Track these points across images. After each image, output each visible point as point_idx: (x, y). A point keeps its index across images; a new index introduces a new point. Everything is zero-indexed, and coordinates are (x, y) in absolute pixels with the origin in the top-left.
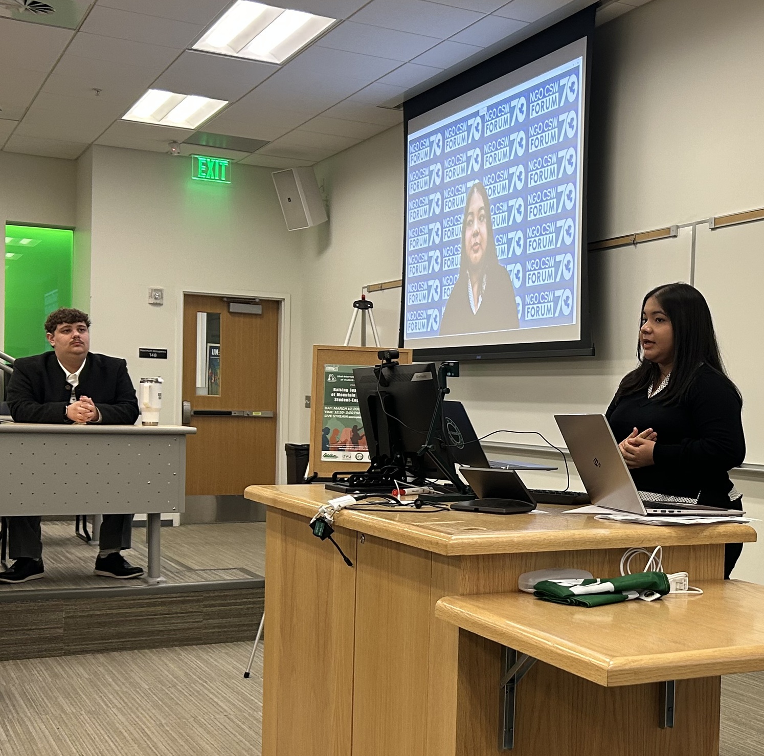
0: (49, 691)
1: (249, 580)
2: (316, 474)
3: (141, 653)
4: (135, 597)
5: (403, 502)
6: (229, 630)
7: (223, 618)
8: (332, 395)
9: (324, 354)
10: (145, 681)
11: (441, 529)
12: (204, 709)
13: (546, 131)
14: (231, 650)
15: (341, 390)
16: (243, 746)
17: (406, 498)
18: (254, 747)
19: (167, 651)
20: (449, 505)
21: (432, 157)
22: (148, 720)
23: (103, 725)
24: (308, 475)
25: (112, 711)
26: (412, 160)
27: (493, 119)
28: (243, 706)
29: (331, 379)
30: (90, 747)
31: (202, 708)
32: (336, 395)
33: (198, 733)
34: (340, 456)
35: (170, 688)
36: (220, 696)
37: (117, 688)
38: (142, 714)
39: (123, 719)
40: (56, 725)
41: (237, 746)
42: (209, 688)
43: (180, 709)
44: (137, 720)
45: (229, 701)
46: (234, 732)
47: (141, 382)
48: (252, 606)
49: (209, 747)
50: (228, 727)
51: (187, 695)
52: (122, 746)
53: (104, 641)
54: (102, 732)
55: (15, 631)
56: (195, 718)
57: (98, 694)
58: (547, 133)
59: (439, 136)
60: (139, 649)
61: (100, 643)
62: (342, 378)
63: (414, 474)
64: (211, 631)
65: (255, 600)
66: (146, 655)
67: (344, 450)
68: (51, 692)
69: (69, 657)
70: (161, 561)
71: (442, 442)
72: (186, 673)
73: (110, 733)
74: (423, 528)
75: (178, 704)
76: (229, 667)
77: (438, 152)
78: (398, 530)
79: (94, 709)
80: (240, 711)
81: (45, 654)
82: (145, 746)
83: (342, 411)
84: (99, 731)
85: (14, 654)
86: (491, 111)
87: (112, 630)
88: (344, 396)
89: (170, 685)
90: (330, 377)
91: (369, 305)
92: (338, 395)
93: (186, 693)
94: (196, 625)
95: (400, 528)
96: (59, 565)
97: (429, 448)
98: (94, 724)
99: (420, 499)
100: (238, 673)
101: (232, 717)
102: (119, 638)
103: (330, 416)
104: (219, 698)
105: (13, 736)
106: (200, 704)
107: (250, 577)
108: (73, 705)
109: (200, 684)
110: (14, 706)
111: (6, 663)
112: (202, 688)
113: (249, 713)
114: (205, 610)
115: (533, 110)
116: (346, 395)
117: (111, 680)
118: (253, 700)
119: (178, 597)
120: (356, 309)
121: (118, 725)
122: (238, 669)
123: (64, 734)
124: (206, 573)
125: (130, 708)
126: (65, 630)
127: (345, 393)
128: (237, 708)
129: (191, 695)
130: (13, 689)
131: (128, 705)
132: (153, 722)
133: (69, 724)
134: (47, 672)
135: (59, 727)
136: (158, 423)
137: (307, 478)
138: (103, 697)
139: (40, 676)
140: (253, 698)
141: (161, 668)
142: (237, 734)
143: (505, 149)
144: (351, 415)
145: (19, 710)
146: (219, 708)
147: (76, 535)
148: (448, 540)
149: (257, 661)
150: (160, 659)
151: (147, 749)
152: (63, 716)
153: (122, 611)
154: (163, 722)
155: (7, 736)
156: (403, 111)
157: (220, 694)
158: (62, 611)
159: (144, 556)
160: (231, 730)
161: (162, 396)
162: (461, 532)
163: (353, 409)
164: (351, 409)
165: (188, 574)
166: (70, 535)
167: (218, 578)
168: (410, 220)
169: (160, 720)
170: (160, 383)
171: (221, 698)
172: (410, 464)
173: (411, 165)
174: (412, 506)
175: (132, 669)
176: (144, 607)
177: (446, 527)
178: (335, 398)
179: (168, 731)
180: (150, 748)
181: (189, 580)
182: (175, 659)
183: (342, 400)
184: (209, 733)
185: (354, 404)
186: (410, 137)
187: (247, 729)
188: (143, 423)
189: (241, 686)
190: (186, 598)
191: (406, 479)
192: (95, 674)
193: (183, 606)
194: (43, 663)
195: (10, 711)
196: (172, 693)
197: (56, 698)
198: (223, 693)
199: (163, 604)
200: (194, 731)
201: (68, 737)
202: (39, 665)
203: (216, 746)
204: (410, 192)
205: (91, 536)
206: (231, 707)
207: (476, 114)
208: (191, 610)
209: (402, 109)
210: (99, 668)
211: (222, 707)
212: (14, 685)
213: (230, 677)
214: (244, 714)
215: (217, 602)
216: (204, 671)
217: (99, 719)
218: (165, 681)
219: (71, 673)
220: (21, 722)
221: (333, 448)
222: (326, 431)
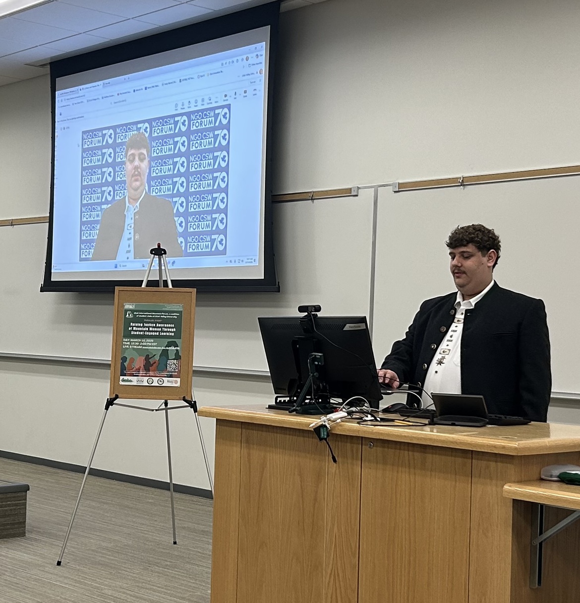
2: (117, 396)
8: (130, 329)
9: (124, 294)
62: (137, 315)
67: (138, 376)
83: (137, 342)
88: (139, 330)
92: (134, 328)
103: (128, 346)
127: (140, 327)
164: (144, 340)
178: (132, 332)
183: (138, 333)
185: (148, 337)
221: (129, 375)
222: (124, 359)
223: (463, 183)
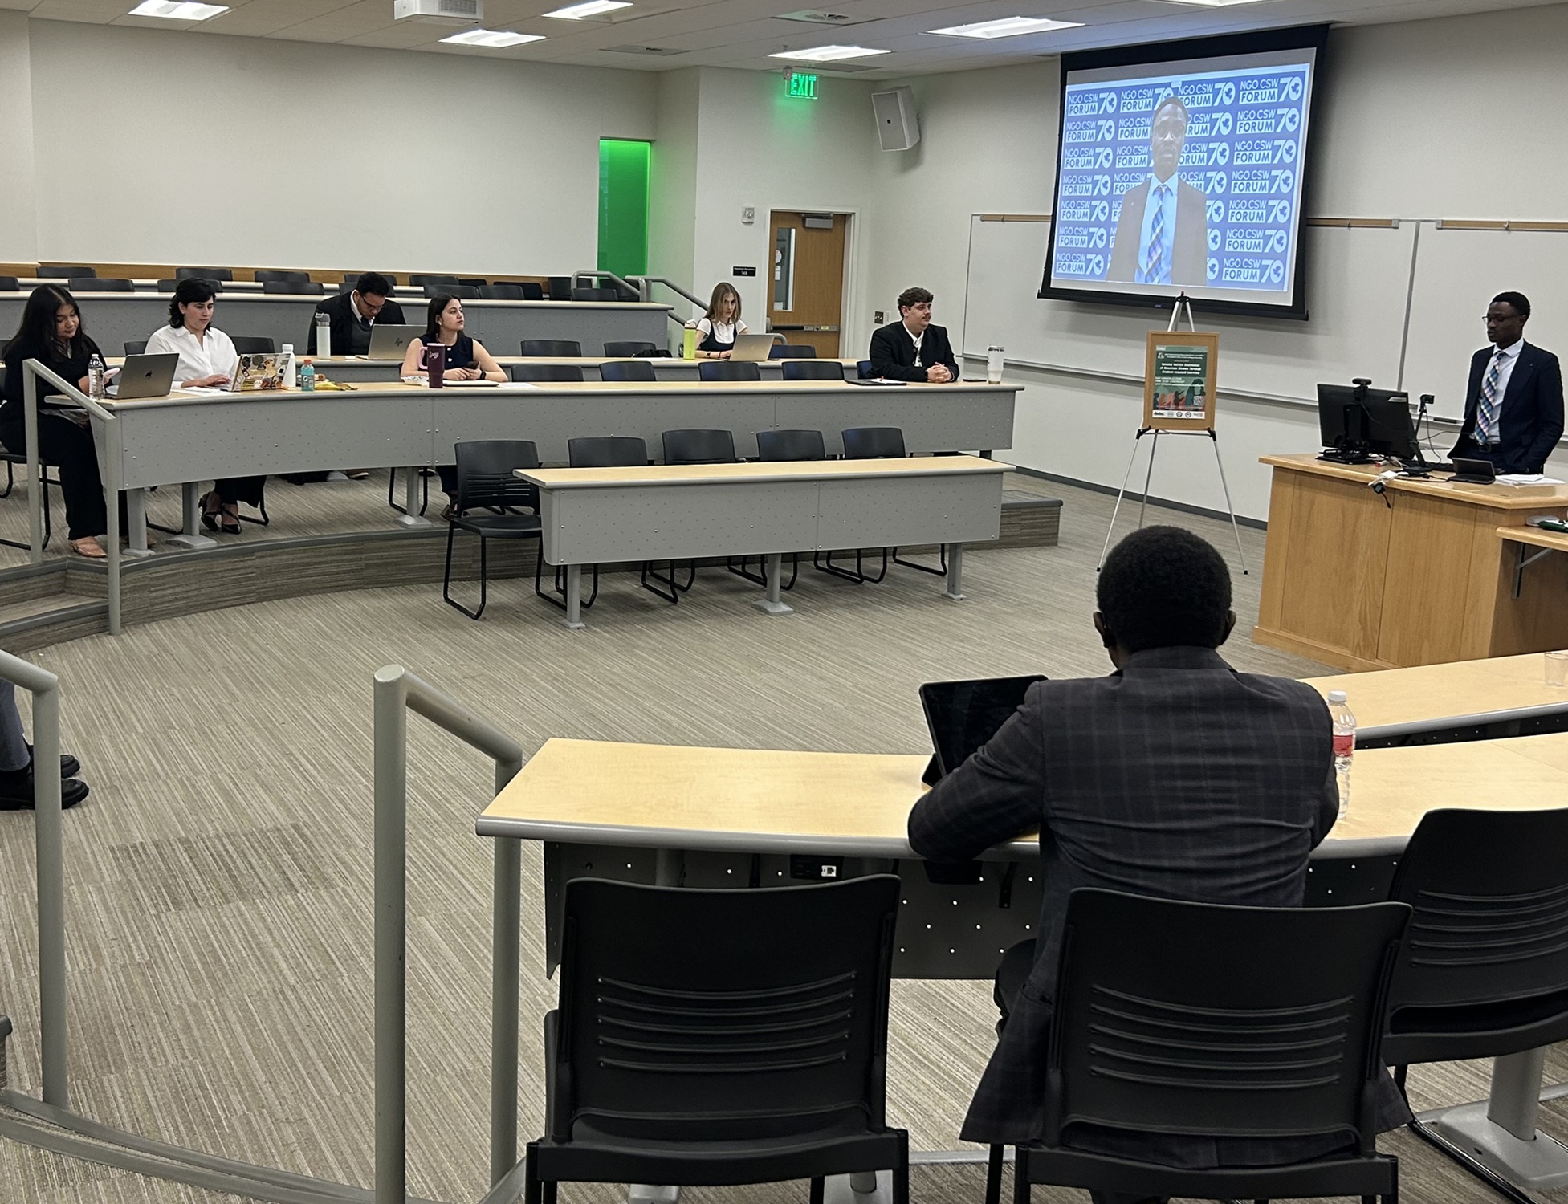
2: (1150, 427)
8: (1161, 368)
9: (1156, 337)
67: (1168, 409)
90: (1159, 355)
221: (1161, 408)
222: (1156, 395)
223: (1509, 227)
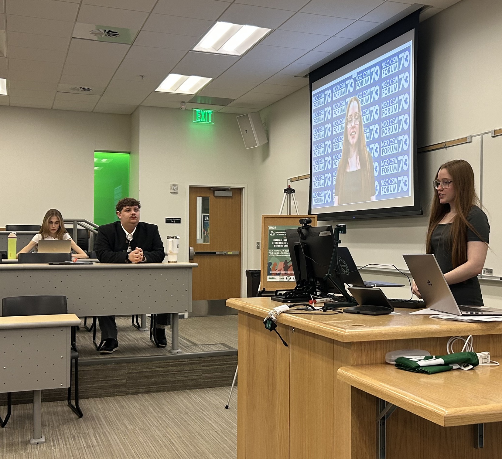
0: (119, 416)
1: (227, 351)
2: (264, 289)
3: (168, 394)
4: (165, 361)
5: (315, 308)
6: (216, 380)
7: (213, 373)
8: (273, 243)
9: (268, 220)
10: (171, 411)
11: (339, 325)
12: (204, 428)
13: (391, 85)
14: (218, 392)
15: (277, 240)
16: (226, 450)
17: (317, 305)
18: (232, 451)
19: (182, 392)
20: (342, 309)
21: (326, 103)
22: (173, 434)
23: (148, 436)
24: (260, 290)
25: (153, 428)
26: (314, 105)
27: (360, 80)
28: (225, 426)
29: (272, 234)
30: (141, 449)
31: (203, 427)
32: (275, 243)
33: (201, 442)
34: (277, 278)
35: (184, 415)
36: (212, 420)
37: (156, 415)
38: (169, 430)
39: (159, 434)
40: (123, 436)
41: (223, 450)
42: (207, 415)
43: (190, 428)
44: (167, 434)
45: (217, 423)
46: (221, 442)
47: (167, 238)
48: (229, 366)
49: (207, 451)
50: (217, 439)
51: (194, 419)
52: (159, 449)
53: (148, 387)
54: (147, 440)
55: (101, 381)
56: (199, 433)
57: (145, 418)
58: (392, 86)
59: (330, 91)
60: (167, 391)
61: (146, 388)
62: (278, 233)
63: (321, 290)
64: (206, 380)
65: (231, 362)
66: (171, 395)
67: (280, 275)
68: (120, 416)
69: (129, 396)
70: (179, 340)
71: (337, 272)
72: (193, 405)
73: (152, 442)
74: (329, 325)
75: (189, 424)
76: (217, 402)
77: (329, 100)
78: (314, 326)
79: (143, 427)
80: (224, 429)
81: (116, 394)
82: (171, 449)
83: (278, 252)
84: (146, 440)
85: (100, 394)
86: (359, 75)
87: (153, 380)
88: (279, 243)
89: (185, 413)
90: (271, 233)
91: (293, 191)
92: (276, 243)
93: (193, 418)
94: (198, 377)
95: (315, 325)
96: (123, 342)
97: (330, 276)
98: (143, 436)
99: (325, 306)
100: (222, 406)
101: (219, 432)
102: (156, 385)
103: (272, 255)
104: (211, 421)
105: (100, 442)
106: (201, 424)
107: (228, 349)
108: (132, 425)
109: (201, 412)
110: (100, 425)
111: (96, 399)
112: (202, 414)
113: (229, 430)
114: (203, 368)
115: (383, 73)
116: (281, 243)
117: (152, 410)
118: (230, 422)
119: (189, 361)
120: (285, 193)
121: (156, 437)
122: (222, 403)
123: (127, 441)
124: (204, 347)
125: (163, 427)
126: (127, 380)
127: (280, 242)
128: (221, 427)
129: (196, 419)
130: (100, 414)
131: (161, 425)
132: (175, 435)
133: (130, 436)
134: (117, 405)
135: (125, 437)
136: (176, 261)
137: (260, 292)
138: (148, 420)
139: (114, 407)
140: (230, 421)
141: (180, 403)
142: (222, 443)
143: (367, 97)
144: (284, 255)
145: (103, 427)
146: (212, 427)
147: (132, 325)
148: (343, 333)
149: (232, 399)
150: (179, 397)
151: (173, 452)
152: (127, 431)
153: (157, 369)
154: (181, 435)
155: (97, 442)
156: (309, 78)
157: (212, 418)
158: (125, 369)
159: (170, 337)
160: (219, 441)
161: (179, 246)
162: (351, 328)
163: (284, 251)
164: (283, 251)
165: (194, 347)
166: (129, 325)
167: (210, 349)
168: (314, 140)
169: (179, 434)
170: (178, 238)
171: (213, 421)
172: (319, 285)
173: (314, 109)
174: (321, 310)
175: (163, 403)
176: (170, 367)
177: (342, 324)
178: (275, 245)
179: (184, 441)
180: (174, 451)
181: (195, 351)
182: (187, 397)
183: (278, 246)
184: (206, 442)
185: (286, 248)
186: (313, 93)
187: (228, 440)
188: (169, 261)
189: (224, 414)
190: (193, 362)
191: (317, 293)
192: (144, 406)
193: (191, 366)
194: (116, 399)
195: (98, 428)
196: (186, 418)
197: (123, 421)
198: (214, 418)
199: (180, 365)
200: (198, 441)
201: (130, 444)
202: (113, 400)
203: (211, 450)
204: (314, 124)
205: (140, 326)
206: (219, 426)
207: (351, 77)
208: (195, 368)
209: (308, 77)
210: (146, 402)
211: (214, 427)
212: (100, 412)
213: (218, 408)
214: (226, 431)
215: (210, 364)
216: (203, 405)
217: (146, 433)
218: (181, 410)
219: (130, 405)
220: (104, 435)
221: (274, 274)
222: (270, 264)
